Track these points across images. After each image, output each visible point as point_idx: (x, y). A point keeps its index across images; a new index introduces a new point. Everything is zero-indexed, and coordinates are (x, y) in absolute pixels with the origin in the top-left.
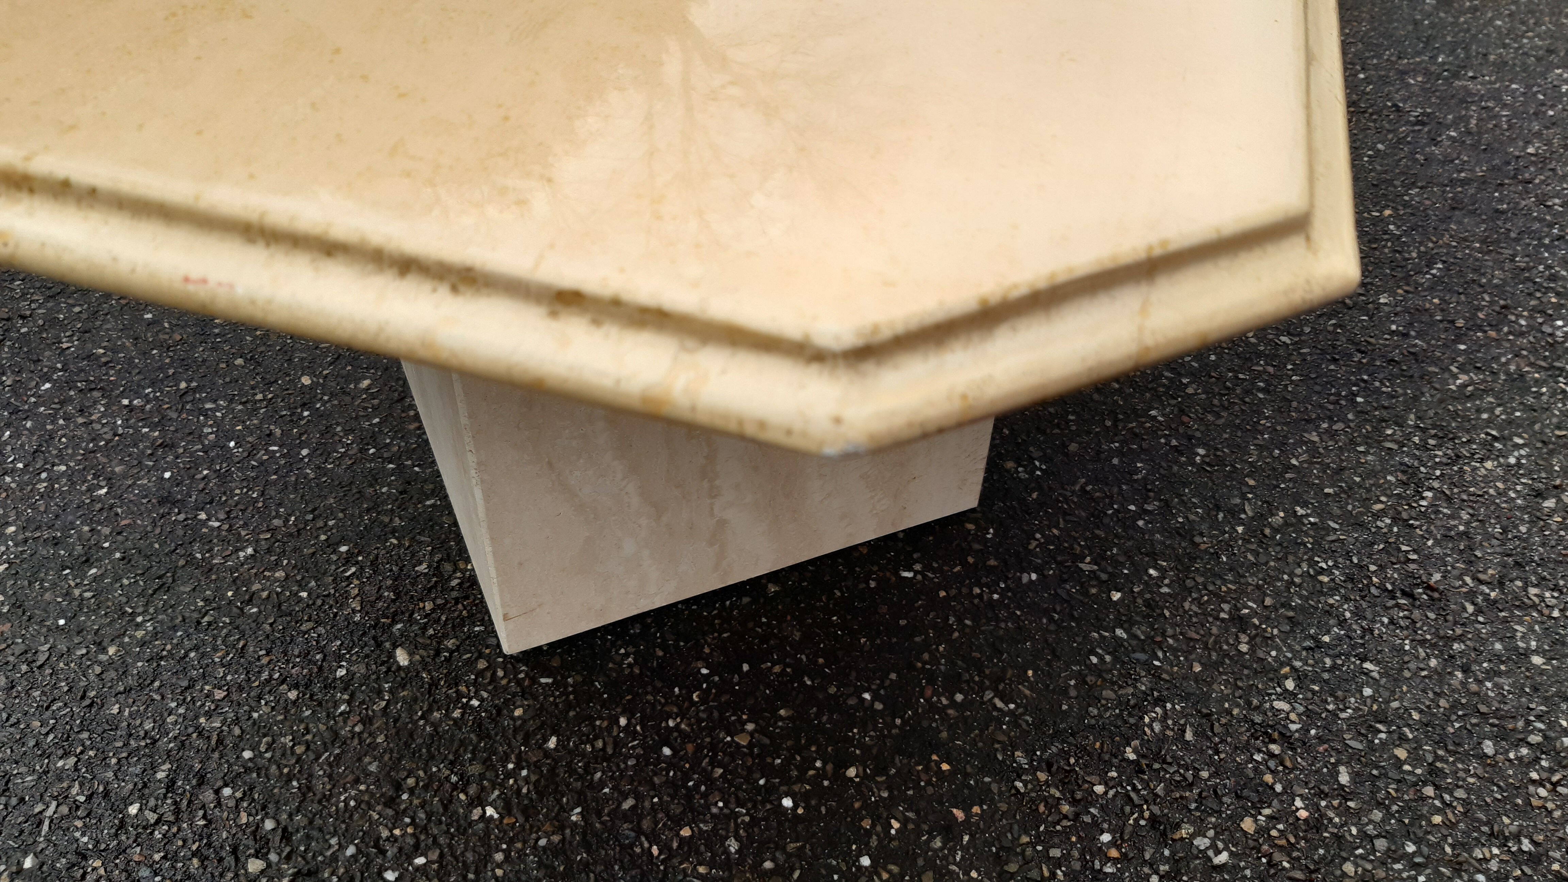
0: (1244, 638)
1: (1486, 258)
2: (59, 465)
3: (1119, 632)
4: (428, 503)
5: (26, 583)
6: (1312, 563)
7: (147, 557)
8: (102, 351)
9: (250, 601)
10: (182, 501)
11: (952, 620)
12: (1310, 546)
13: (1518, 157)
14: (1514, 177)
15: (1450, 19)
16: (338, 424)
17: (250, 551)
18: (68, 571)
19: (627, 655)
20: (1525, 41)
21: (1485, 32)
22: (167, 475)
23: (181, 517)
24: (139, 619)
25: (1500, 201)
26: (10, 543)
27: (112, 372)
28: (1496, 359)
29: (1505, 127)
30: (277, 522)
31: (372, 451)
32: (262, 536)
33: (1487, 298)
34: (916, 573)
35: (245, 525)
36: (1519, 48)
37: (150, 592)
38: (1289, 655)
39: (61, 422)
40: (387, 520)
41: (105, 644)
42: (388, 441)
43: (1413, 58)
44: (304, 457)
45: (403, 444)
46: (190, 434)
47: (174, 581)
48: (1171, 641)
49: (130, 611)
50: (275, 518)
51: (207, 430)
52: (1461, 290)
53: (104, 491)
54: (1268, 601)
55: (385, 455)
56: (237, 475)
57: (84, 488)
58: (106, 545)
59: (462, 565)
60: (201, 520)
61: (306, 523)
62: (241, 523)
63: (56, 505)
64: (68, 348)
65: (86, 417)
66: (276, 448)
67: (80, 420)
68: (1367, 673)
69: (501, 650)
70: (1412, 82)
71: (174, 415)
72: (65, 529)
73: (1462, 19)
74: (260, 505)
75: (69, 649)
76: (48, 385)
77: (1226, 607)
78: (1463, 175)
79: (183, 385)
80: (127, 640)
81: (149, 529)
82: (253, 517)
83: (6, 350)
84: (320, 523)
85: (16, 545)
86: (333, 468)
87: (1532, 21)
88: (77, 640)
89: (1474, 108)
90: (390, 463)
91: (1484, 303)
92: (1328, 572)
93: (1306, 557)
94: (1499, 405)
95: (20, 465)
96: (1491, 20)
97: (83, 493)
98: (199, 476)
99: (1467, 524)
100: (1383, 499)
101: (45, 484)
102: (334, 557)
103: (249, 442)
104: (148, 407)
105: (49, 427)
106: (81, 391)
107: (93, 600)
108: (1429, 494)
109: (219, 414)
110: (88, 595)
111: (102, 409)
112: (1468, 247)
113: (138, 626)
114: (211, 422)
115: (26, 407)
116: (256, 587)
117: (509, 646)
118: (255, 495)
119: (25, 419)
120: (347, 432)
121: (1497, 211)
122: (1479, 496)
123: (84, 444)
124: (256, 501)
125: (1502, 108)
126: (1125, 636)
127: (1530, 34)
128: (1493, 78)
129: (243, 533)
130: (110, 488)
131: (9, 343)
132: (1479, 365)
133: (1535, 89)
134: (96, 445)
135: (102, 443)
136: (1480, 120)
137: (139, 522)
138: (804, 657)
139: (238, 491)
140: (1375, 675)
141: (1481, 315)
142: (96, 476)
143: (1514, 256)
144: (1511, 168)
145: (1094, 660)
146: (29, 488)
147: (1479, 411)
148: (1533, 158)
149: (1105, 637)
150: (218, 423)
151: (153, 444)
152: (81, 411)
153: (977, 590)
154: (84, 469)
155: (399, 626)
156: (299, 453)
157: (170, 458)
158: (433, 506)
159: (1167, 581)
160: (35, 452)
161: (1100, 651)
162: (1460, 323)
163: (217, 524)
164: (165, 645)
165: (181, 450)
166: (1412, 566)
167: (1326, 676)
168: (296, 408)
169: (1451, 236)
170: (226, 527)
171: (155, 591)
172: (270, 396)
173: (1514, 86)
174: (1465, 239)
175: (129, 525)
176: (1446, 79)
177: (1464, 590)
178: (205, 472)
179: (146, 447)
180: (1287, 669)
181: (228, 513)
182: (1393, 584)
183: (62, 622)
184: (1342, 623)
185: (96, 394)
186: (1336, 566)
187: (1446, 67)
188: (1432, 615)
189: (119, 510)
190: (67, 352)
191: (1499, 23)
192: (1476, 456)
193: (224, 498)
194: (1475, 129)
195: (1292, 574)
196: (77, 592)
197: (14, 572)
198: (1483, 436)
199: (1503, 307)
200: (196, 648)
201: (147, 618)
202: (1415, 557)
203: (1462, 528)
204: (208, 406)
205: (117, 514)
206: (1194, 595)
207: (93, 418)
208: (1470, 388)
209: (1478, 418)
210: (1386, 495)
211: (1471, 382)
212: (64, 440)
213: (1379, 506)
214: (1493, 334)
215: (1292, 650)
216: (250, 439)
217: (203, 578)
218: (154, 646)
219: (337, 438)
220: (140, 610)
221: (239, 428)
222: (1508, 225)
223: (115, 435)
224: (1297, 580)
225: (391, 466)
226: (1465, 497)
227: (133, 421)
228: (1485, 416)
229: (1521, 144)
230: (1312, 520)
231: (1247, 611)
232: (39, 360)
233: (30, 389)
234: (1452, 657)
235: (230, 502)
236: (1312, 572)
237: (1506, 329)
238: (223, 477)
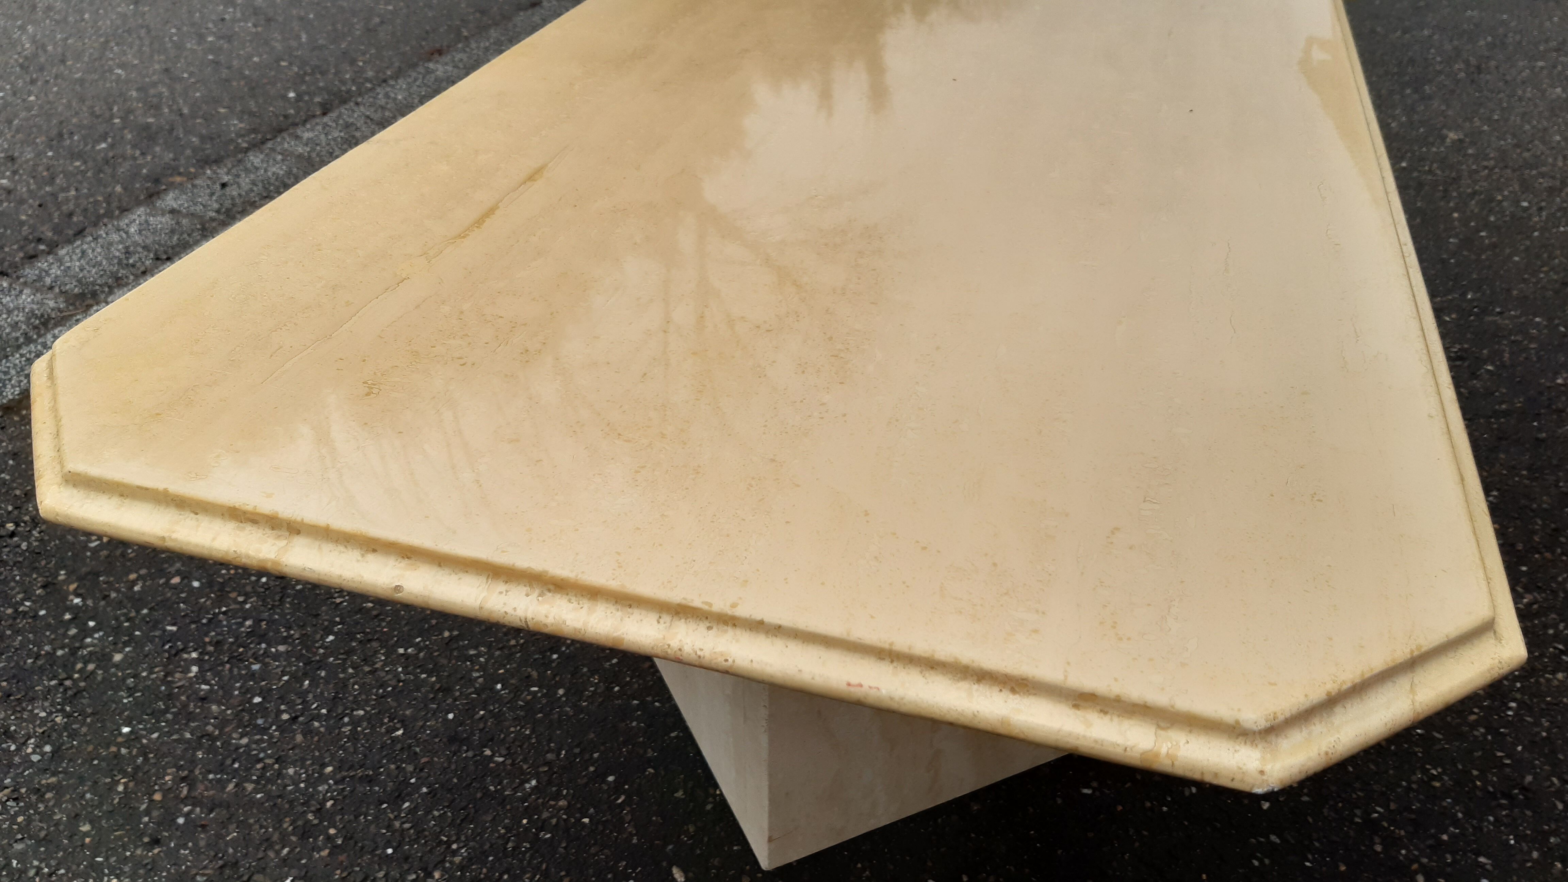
0: (1377, 839)
1: (1534, 484)
2: (357, 710)
3: (1273, 838)
4: (673, 735)
5: (352, 817)
6: (1425, 771)
7: (449, 790)
8: (370, 605)
9: (542, 829)
10: (467, 739)
11: (1131, 831)
12: (1420, 755)
13: (1549, 387)
14: (1549, 406)
15: (1473, 257)
16: (584, 666)
17: (534, 782)
18: (385, 806)
19: (864, 869)
20: (1542, 275)
21: (1506, 268)
22: (451, 716)
23: (470, 754)
24: (454, 846)
25: (1539, 430)
26: (331, 782)
27: (384, 624)
28: (1554, 578)
29: (1535, 359)
30: (549, 756)
31: (617, 689)
32: (541, 769)
33: (1540, 522)
34: (1094, 789)
35: (525, 760)
36: (1538, 282)
37: (458, 821)
38: (1416, 853)
39: (351, 671)
40: (641, 752)
41: (430, 869)
42: (628, 679)
43: (1445, 295)
44: (562, 696)
45: (641, 682)
46: (462, 678)
47: (476, 812)
48: (1317, 844)
49: (445, 839)
50: (548, 752)
51: (475, 674)
52: (1516, 516)
53: (400, 732)
54: (1393, 806)
55: (629, 693)
56: (509, 715)
57: (383, 730)
58: (413, 781)
59: (711, 791)
60: (487, 756)
61: (575, 756)
62: (521, 757)
63: (363, 745)
64: (342, 602)
65: (369, 666)
66: (536, 689)
67: (367, 669)
68: (1482, 866)
69: (759, 866)
70: (1447, 319)
71: (444, 661)
72: (375, 769)
73: (1483, 257)
74: (534, 741)
75: (401, 875)
76: (331, 638)
77: (1358, 812)
78: (1504, 406)
79: (447, 634)
80: (447, 865)
81: (445, 765)
82: (529, 752)
83: (288, 606)
84: (587, 757)
85: (336, 783)
86: (588, 706)
87: (1545, 255)
88: (406, 867)
89: (1505, 342)
90: (634, 699)
91: (1537, 527)
92: (1437, 778)
93: (1418, 765)
94: (1562, 621)
95: (324, 711)
96: (1510, 256)
97: (383, 735)
98: (477, 717)
99: (1548, 730)
100: (1476, 710)
101: (349, 728)
102: (605, 787)
103: (512, 684)
104: (422, 655)
105: (341, 676)
106: (361, 642)
107: (412, 831)
108: (1513, 705)
109: (482, 659)
110: (407, 826)
111: (383, 658)
112: (1517, 475)
113: (455, 853)
114: (477, 667)
115: (318, 658)
116: (545, 815)
117: (765, 863)
118: (528, 732)
119: (318, 669)
120: (593, 673)
121: (1537, 439)
122: (1555, 704)
123: (375, 690)
124: (529, 737)
125: (1530, 342)
126: (1278, 841)
127: (1545, 269)
128: (1518, 313)
129: (525, 767)
130: (404, 730)
131: (288, 600)
132: (1540, 584)
133: (1557, 322)
134: (384, 691)
135: (390, 689)
136: (1512, 353)
137: (436, 759)
138: (1012, 868)
139: (512, 729)
140: (1488, 867)
141: (1537, 539)
142: (391, 720)
143: (1558, 481)
144: (1544, 398)
145: (1256, 863)
146: (337, 731)
147: (1546, 627)
148: (1563, 388)
149: (1262, 842)
150: (483, 668)
151: (432, 688)
152: (365, 660)
153: (1148, 804)
154: (379, 712)
155: (670, 847)
156: (556, 693)
157: (450, 701)
158: (676, 737)
159: (1305, 791)
160: (335, 698)
161: (1259, 855)
162: (1520, 547)
163: (501, 759)
164: (481, 869)
165: (458, 694)
166: (1508, 770)
167: (1449, 870)
168: (546, 651)
169: (1501, 465)
170: (509, 762)
171: (462, 821)
172: (522, 641)
173: (1537, 319)
174: (1514, 467)
175: (428, 762)
176: (1477, 315)
177: (1553, 789)
178: (482, 713)
179: (428, 692)
180: (1415, 866)
181: (508, 749)
182: (1493, 787)
183: (390, 851)
184: (1456, 823)
185: (375, 644)
186: (1444, 772)
187: (1475, 304)
188: (1529, 813)
189: (418, 750)
190: (341, 607)
191: (1517, 259)
192: (1549, 669)
193: (502, 736)
194: (1508, 363)
195: (1409, 782)
196: (397, 824)
197: (339, 807)
198: (1551, 650)
199: (1555, 530)
200: (507, 871)
201: (462, 845)
202: (1508, 762)
203: (1544, 734)
204: (472, 652)
205: (416, 753)
206: (1331, 803)
207: (377, 666)
208: (1535, 606)
209: (1546, 634)
210: (1478, 707)
211: (1535, 602)
212: (356, 687)
213: (1473, 718)
214: (1548, 555)
215: (1418, 849)
216: (513, 681)
217: (499, 808)
218: (472, 870)
219: (585, 678)
220: (454, 838)
221: (501, 671)
222: (1549, 453)
223: (399, 681)
224: (1414, 786)
225: (635, 702)
226: (1543, 706)
227: (411, 668)
228: (1551, 632)
229: (1550, 375)
230: (1419, 731)
231: (1376, 815)
232: (318, 615)
233: (317, 642)
234: (1550, 849)
235: (508, 739)
236: (1425, 779)
237: (1559, 551)
238: (498, 717)
